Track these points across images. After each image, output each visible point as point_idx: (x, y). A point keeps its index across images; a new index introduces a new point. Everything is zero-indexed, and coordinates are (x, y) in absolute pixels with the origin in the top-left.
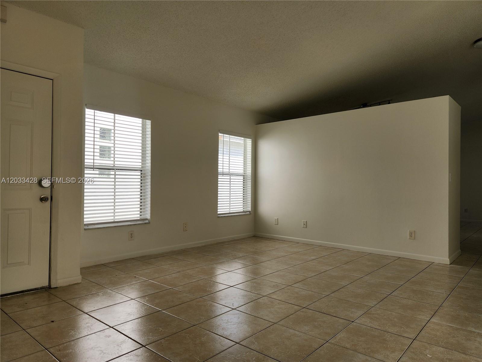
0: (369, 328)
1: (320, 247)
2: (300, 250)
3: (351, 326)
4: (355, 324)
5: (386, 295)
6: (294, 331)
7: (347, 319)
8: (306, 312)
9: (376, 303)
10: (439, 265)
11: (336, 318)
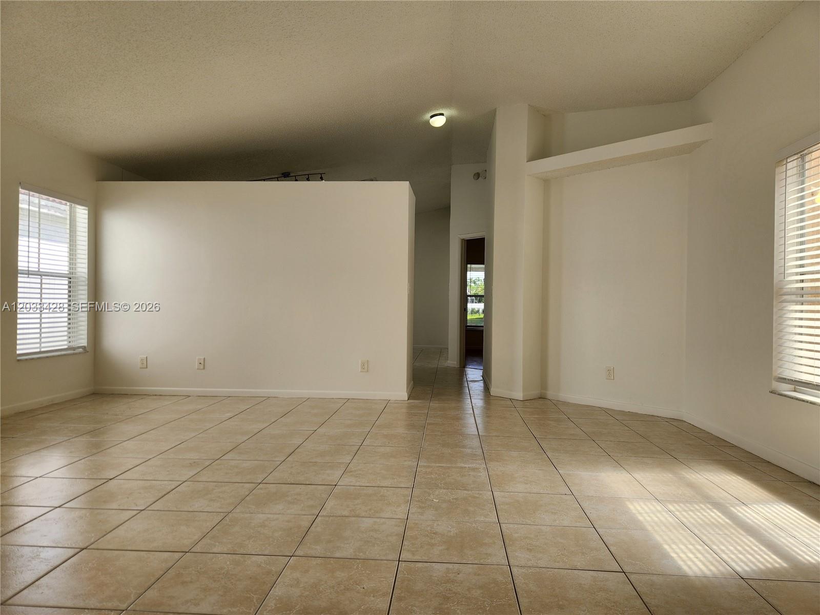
0: (359, 487)
1: (229, 398)
2: (199, 407)
3: (336, 491)
4: (339, 487)
5: (358, 447)
6: (264, 515)
7: (326, 484)
8: (266, 488)
9: (351, 458)
10: (396, 402)
11: (313, 486)
